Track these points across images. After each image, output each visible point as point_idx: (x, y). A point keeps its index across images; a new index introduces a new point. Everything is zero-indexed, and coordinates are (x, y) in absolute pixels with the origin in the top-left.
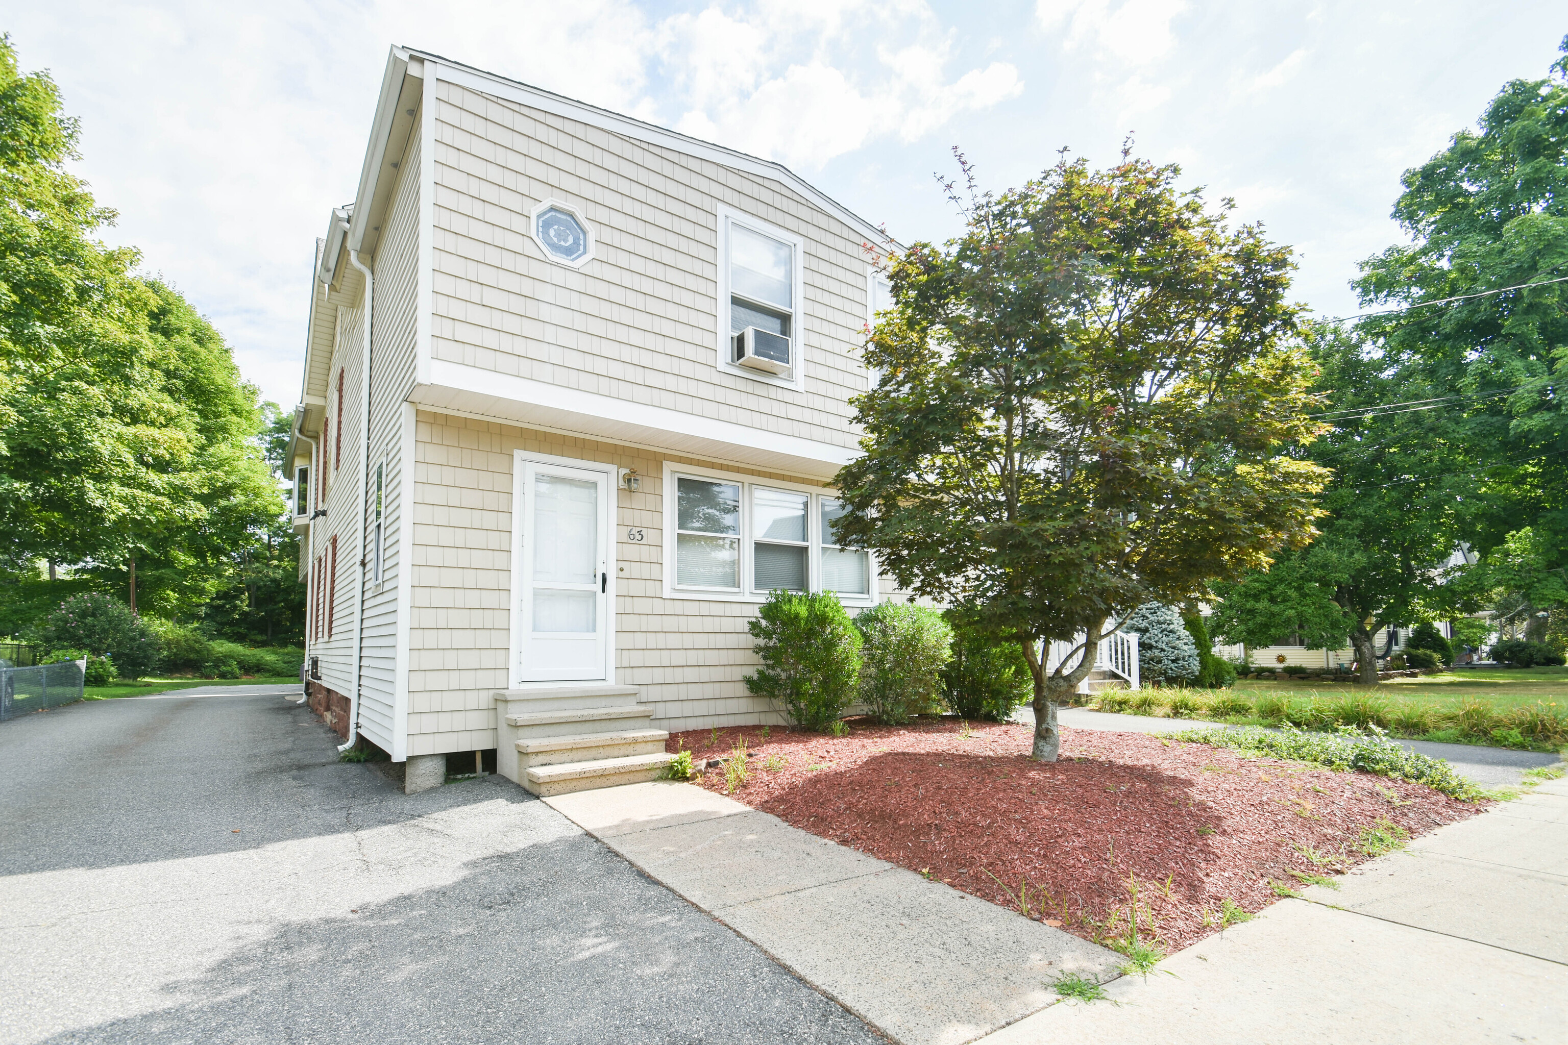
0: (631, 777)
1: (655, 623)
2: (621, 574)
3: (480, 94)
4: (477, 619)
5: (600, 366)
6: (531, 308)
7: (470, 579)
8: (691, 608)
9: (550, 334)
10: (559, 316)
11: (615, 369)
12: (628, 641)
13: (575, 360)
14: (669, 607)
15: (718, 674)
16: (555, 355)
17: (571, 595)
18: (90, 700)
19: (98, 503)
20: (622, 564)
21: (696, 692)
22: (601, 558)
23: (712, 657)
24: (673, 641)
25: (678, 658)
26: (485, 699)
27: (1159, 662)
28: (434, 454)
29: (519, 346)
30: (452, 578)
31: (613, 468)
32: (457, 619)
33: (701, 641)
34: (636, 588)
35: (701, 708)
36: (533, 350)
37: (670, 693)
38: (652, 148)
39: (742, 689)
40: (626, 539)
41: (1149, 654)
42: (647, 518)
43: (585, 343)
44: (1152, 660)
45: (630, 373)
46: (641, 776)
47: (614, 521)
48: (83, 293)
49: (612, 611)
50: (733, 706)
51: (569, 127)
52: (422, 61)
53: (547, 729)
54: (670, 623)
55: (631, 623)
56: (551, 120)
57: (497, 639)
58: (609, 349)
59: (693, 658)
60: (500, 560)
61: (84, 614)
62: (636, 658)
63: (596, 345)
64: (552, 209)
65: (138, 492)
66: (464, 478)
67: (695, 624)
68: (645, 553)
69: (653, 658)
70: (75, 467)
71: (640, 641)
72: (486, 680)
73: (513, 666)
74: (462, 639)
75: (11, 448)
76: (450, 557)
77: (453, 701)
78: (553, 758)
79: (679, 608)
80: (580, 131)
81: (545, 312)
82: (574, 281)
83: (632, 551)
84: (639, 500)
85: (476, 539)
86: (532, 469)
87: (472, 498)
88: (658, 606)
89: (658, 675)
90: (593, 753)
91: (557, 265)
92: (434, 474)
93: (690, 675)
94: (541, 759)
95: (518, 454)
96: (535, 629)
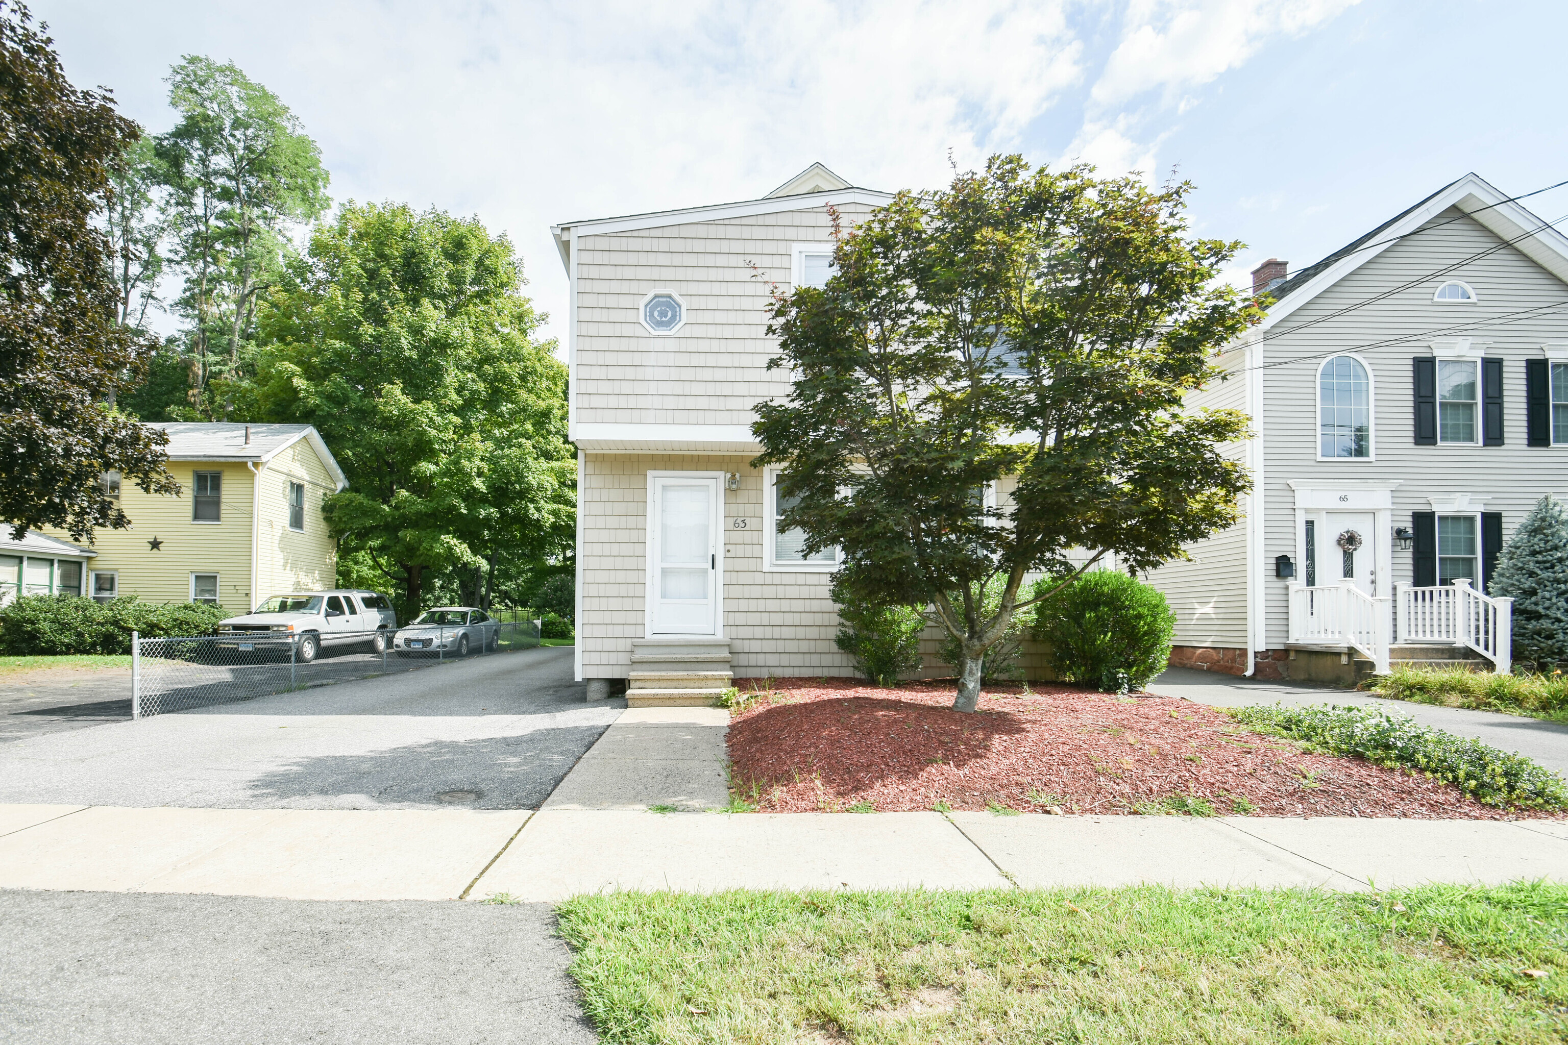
0: (692, 702)
1: (756, 592)
2: (728, 555)
3: (605, 235)
4: (623, 590)
5: (690, 403)
6: (640, 373)
7: (619, 564)
8: (787, 579)
9: (653, 388)
10: (660, 373)
11: (702, 403)
12: (733, 605)
13: (671, 402)
14: (769, 579)
15: (813, 633)
16: (657, 402)
17: (691, 572)
18: (544, 646)
19: (536, 516)
20: (728, 547)
21: (792, 646)
22: (712, 542)
23: (807, 619)
24: (772, 605)
25: (777, 619)
26: (628, 644)
27: (1550, 637)
28: (596, 481)
29: (632, 402)
30: (607, 563)
31: (721, 474)
32: (612, 590)
33: (798, 606)
34: (740, 564)
35: (797, 660)
36: (642, 402)
37: (769, 646)
38: (733, 222)
39: (834, 647)
40: (732, 527)
41: (1532, 625)
42: (750, 509)
43: (679, 388)
44: (1539, 633)
45: (714, 403)
46: (700, 702)
47: (722, 513)
48: (523, 378)
49: (721, 582)
50: (827, 660)
51: (667, 232)
52: (569, 229)
53: (652, 665)
54: (769, 592)
55: (736, 591)
56: (654, 233)
57: (637, 604)
58: (698, 389)
59: (789, 619)
60: (638, 549)
61: (556, 590)
62: (740, 619)
63: (687, 388)
64: (656, 296)
65: (561, 506)
66: (615, 494)
67: (792, 592)
68: (747, 536)
69: (754, 619)
70: (522, 495)
71: (743, 605)
72: (629, 631)
73: (647, 622)
74: (614, 604)
75: (488, 488)
76: (607, 549)
77: (609, 645)
78: (647, 684)
79: (777, 579)
80: (675, 232)
81: (650, 373)
82: (671, 345)
83: (737, 536)
84: (743, 496)
85: (622, 536)
86: (660, 482)
87: (620, 508)
88: (759, 579)
89: (759, 632)
90: (675, 684)
91: (658, 337)
92: (596, 495)
93: (787, 633)
94: (638, 684)
95: (651, 474)
96: (664, 596)
